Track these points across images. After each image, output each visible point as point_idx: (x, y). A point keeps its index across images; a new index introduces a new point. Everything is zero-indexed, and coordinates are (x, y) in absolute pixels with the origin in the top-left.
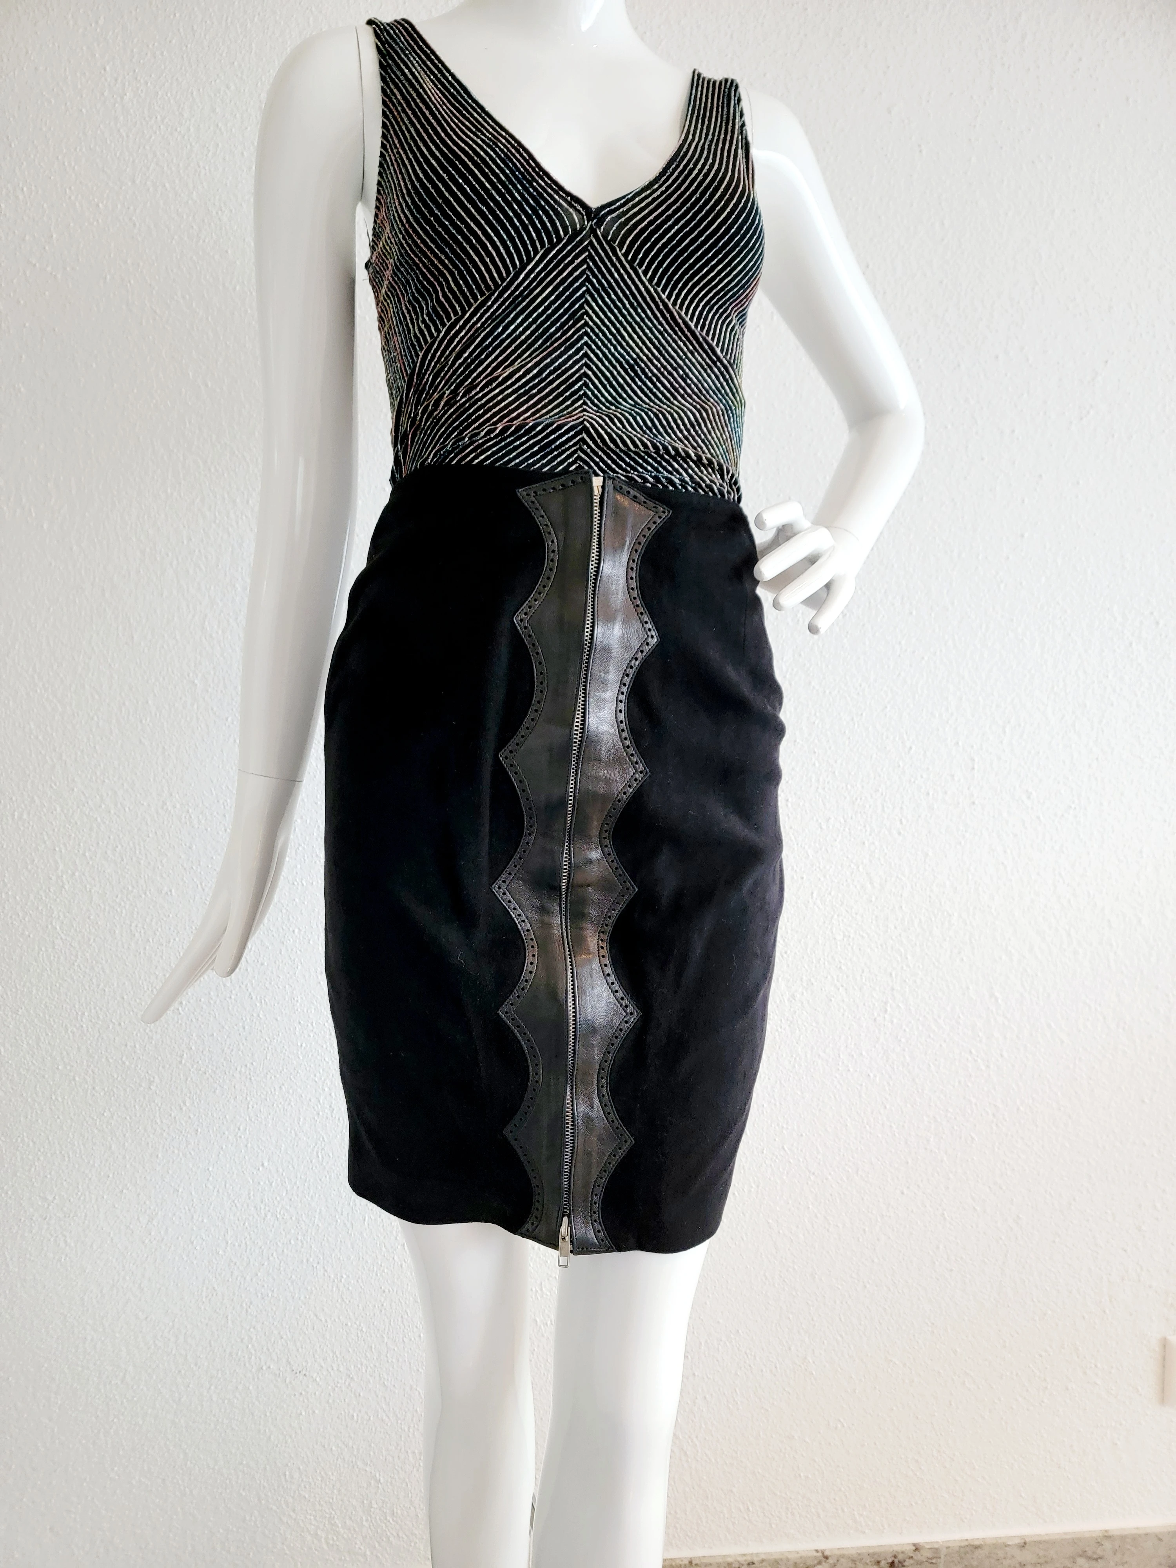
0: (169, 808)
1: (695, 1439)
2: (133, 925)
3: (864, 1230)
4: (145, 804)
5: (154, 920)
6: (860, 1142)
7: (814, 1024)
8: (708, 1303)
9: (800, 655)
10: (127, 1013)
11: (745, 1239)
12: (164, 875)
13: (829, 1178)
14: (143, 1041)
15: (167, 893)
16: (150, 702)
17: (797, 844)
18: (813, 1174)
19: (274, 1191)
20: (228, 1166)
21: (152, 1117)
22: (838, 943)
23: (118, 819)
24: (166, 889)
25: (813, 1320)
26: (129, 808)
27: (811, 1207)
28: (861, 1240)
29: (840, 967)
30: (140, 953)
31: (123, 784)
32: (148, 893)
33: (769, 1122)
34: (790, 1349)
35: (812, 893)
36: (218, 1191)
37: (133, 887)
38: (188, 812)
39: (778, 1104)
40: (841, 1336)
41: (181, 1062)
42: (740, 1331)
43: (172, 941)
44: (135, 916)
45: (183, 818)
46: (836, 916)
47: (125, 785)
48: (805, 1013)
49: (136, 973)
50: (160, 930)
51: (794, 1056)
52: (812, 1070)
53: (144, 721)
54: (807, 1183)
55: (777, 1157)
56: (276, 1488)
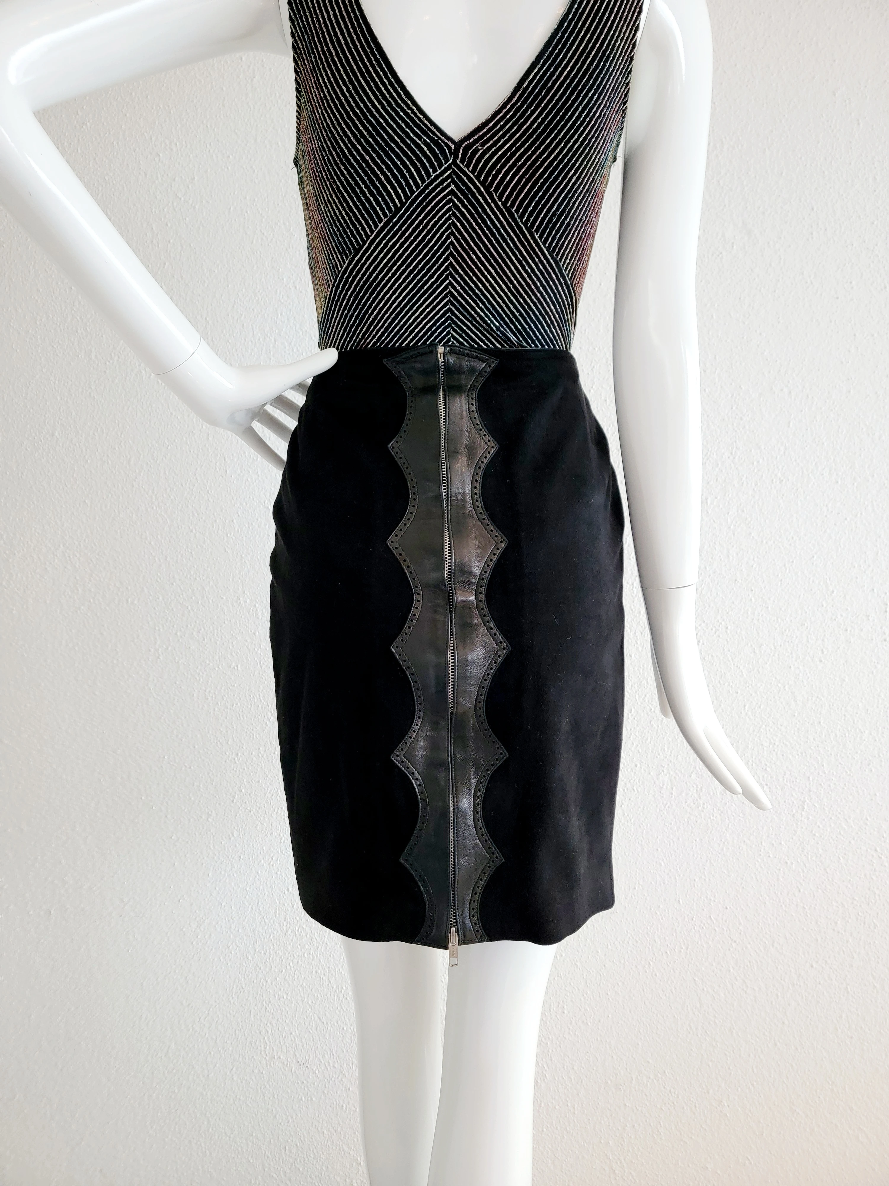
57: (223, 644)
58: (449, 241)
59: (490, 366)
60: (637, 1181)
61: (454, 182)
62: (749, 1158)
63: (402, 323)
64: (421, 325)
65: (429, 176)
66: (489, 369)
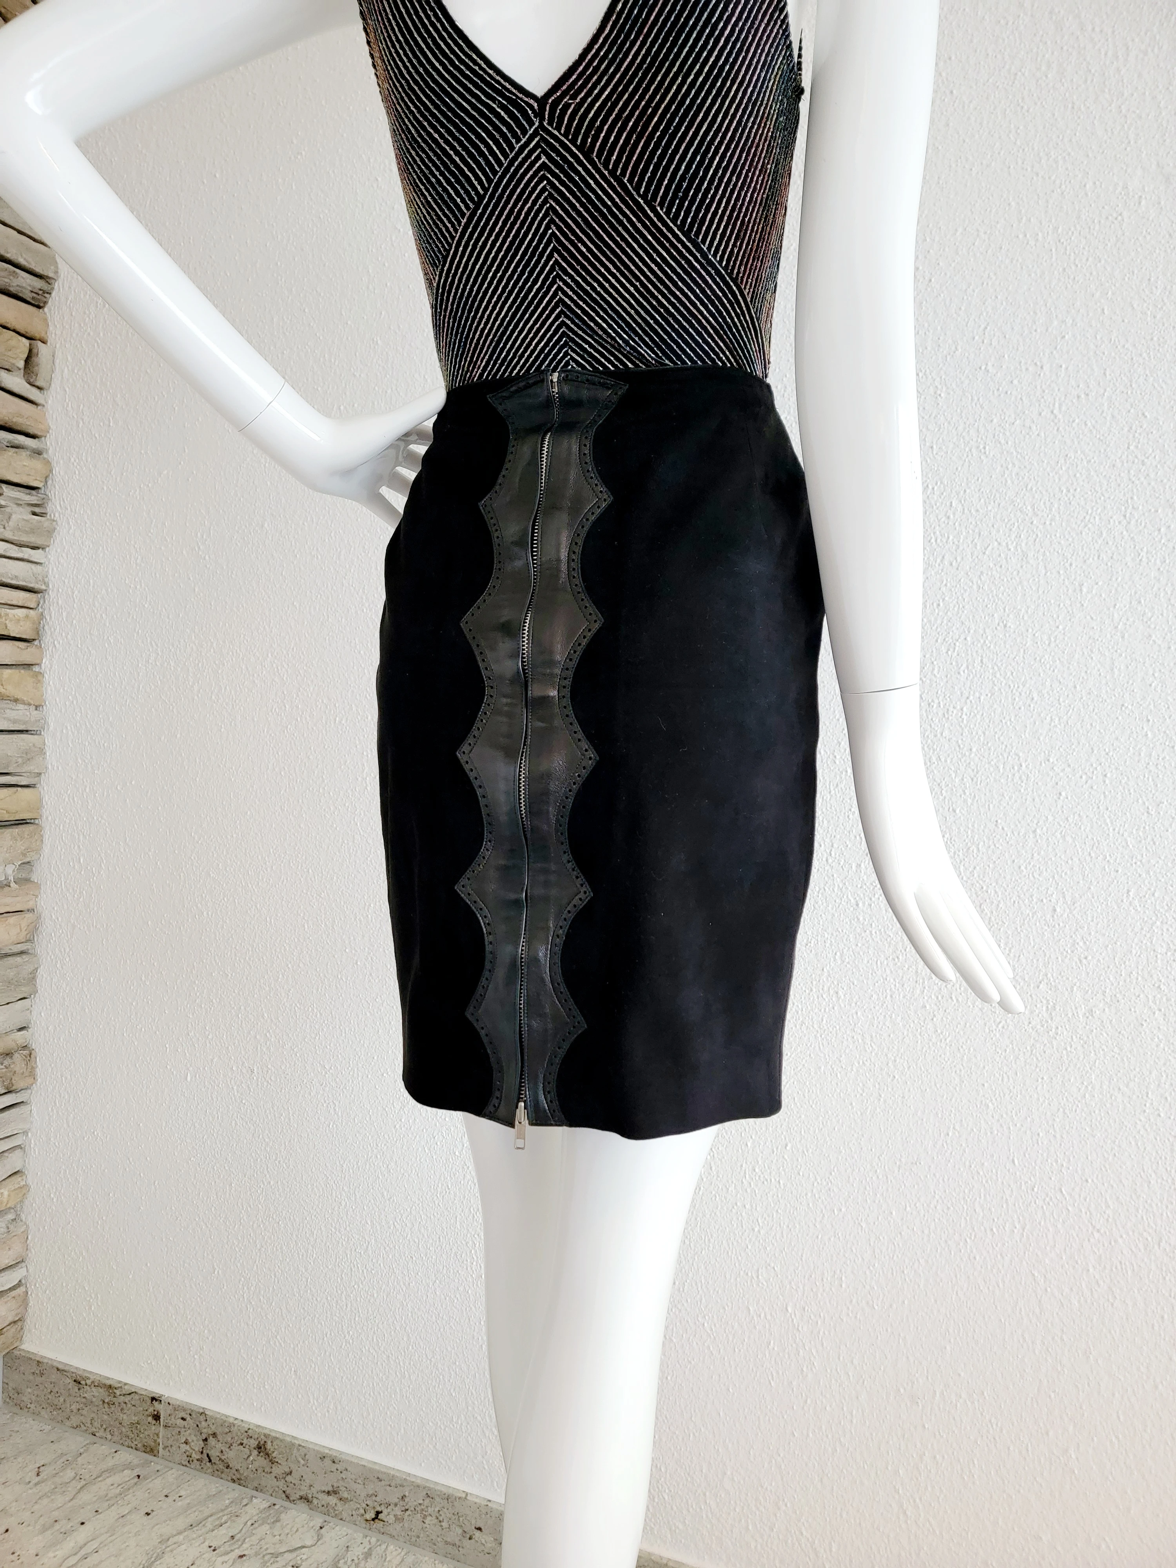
1: (918, 1500)
3: (1163, 1317)
6: (1167, 1207)
7: (1116, 1050)
8: (948, 1348)
9: (1140, 602)
11: (1001, 1285)
13: (1120, 1240)
17: (1114, 830)
18: (1098, 1231)
22: (1159, 956)
25: (1081, 1408)
27: (1091, 1270)
28: (1156, 1328)
29: (1159, 987)
33: (1045, 1155)
34: (1047, 1433)
35: (1128, 891)
39: (1058, 1136)
40: (1117, 1437)
42: (985, 1394)
46: (1158, 923)
48: (1105, 1035)
51: (1085, 1083)
52: (1108, 1105)
54: (1089, 1240)
55: (1051, 1199)
56: (482, 1398)
58: (550, 231)
60: (938, 1532)
61: (544, 152)
62: (1107, 1539)
63: (508, 346)
64: (532, 347)
65: (512, 148)
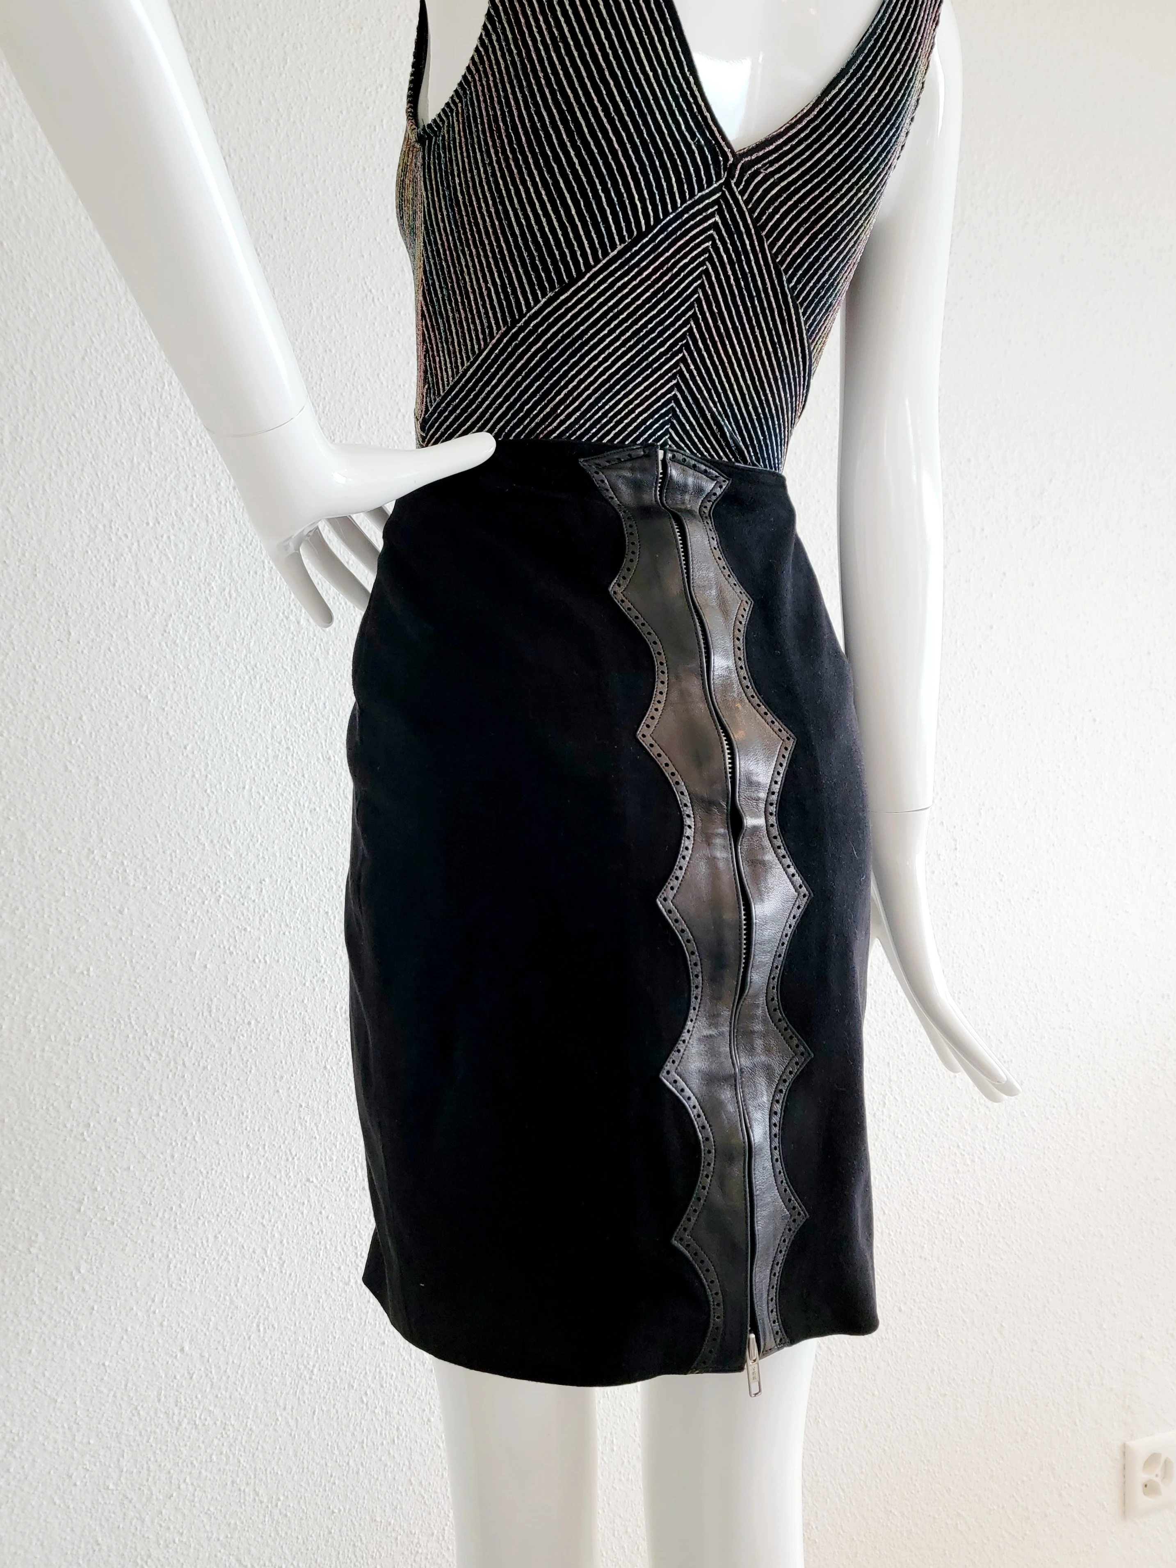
0: (97, 858)
2: (30, 1016)
4: (64, 851)
5: (60, 1010)
10: (6, 1142)
12: (81, 948)
14: (26, 1182)
15: (82, 973)
16: (84, 718)
19: (194, 1386)
20: (132, 1355)
21: (27, 1295)
23: (22, 870)
24: (81, 966)
26: (40, 856)
30: (35, 1057)
31: (34, 824)
32: (55, 972)
36: (115, 1396)
37: (35, 964)
38: (123, 863)
41: (79, 1210)
43: (83, 1038)
44: (33, 1004)
45: (114, 872)
47: (38, 825)
49: (27, 1084)
50: (67, 1023)
53: (73, 742)
57: (62, 932)
59: (721, 487)
66: (719, 491)
